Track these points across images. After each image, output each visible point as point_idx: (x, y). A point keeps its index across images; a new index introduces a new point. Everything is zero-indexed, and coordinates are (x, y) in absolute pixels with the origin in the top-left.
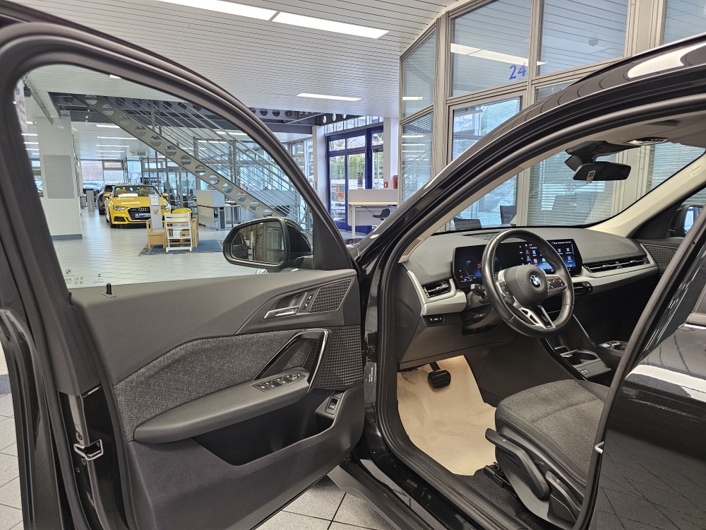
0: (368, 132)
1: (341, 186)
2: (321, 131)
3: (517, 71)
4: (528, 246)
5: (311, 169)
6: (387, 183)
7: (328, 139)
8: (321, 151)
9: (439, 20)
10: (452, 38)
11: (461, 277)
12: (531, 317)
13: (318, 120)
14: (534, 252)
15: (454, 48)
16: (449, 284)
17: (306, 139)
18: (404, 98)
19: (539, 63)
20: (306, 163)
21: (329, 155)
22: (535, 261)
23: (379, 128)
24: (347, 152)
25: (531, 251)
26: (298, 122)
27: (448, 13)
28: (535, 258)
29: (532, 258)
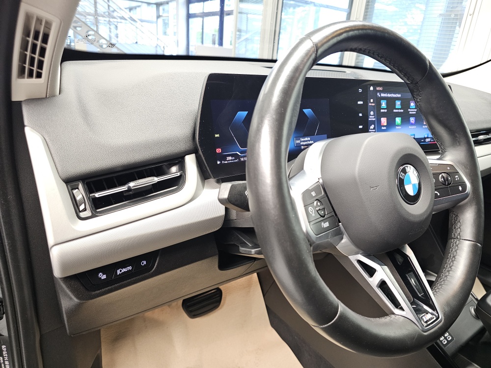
4: (375, 91)
11: (219, 151)
12: (383, 285)
14: (384, 104)
16: (182, 168)
21: (189, 16)
22: (384, 121)
25: (378, 101)
28: (384, 115)
29: (379, 115)
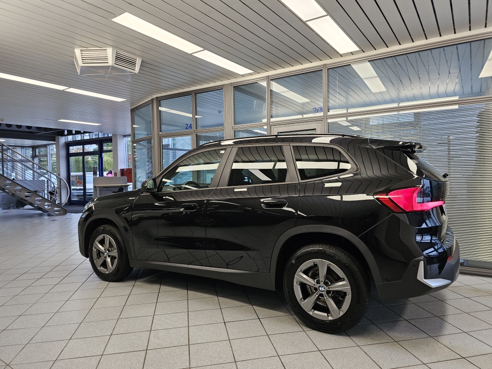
0: (100, 142)
1: (79, 176)
2: (62, 140)
3: (188, 126)
5: (53, 165)
6: (116, 173)
7: (68, 145)
8: (63, 153)
9: (152, 99)
10: (159, 105)
13: (61, 133)
15: (160, 108)
17: (49, 145)
18: (134, 126)
19: (196, 117)
20: (49, 161)
21: (69, 155)
23: (109, 140)
24: (84, 154)
26: (45, 134)
27: (157, 98)
